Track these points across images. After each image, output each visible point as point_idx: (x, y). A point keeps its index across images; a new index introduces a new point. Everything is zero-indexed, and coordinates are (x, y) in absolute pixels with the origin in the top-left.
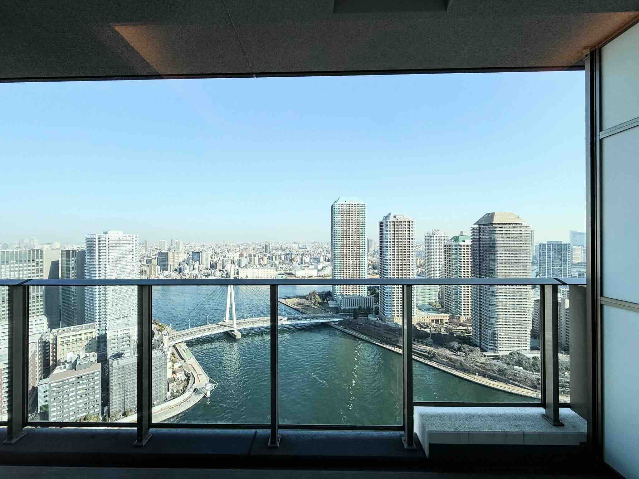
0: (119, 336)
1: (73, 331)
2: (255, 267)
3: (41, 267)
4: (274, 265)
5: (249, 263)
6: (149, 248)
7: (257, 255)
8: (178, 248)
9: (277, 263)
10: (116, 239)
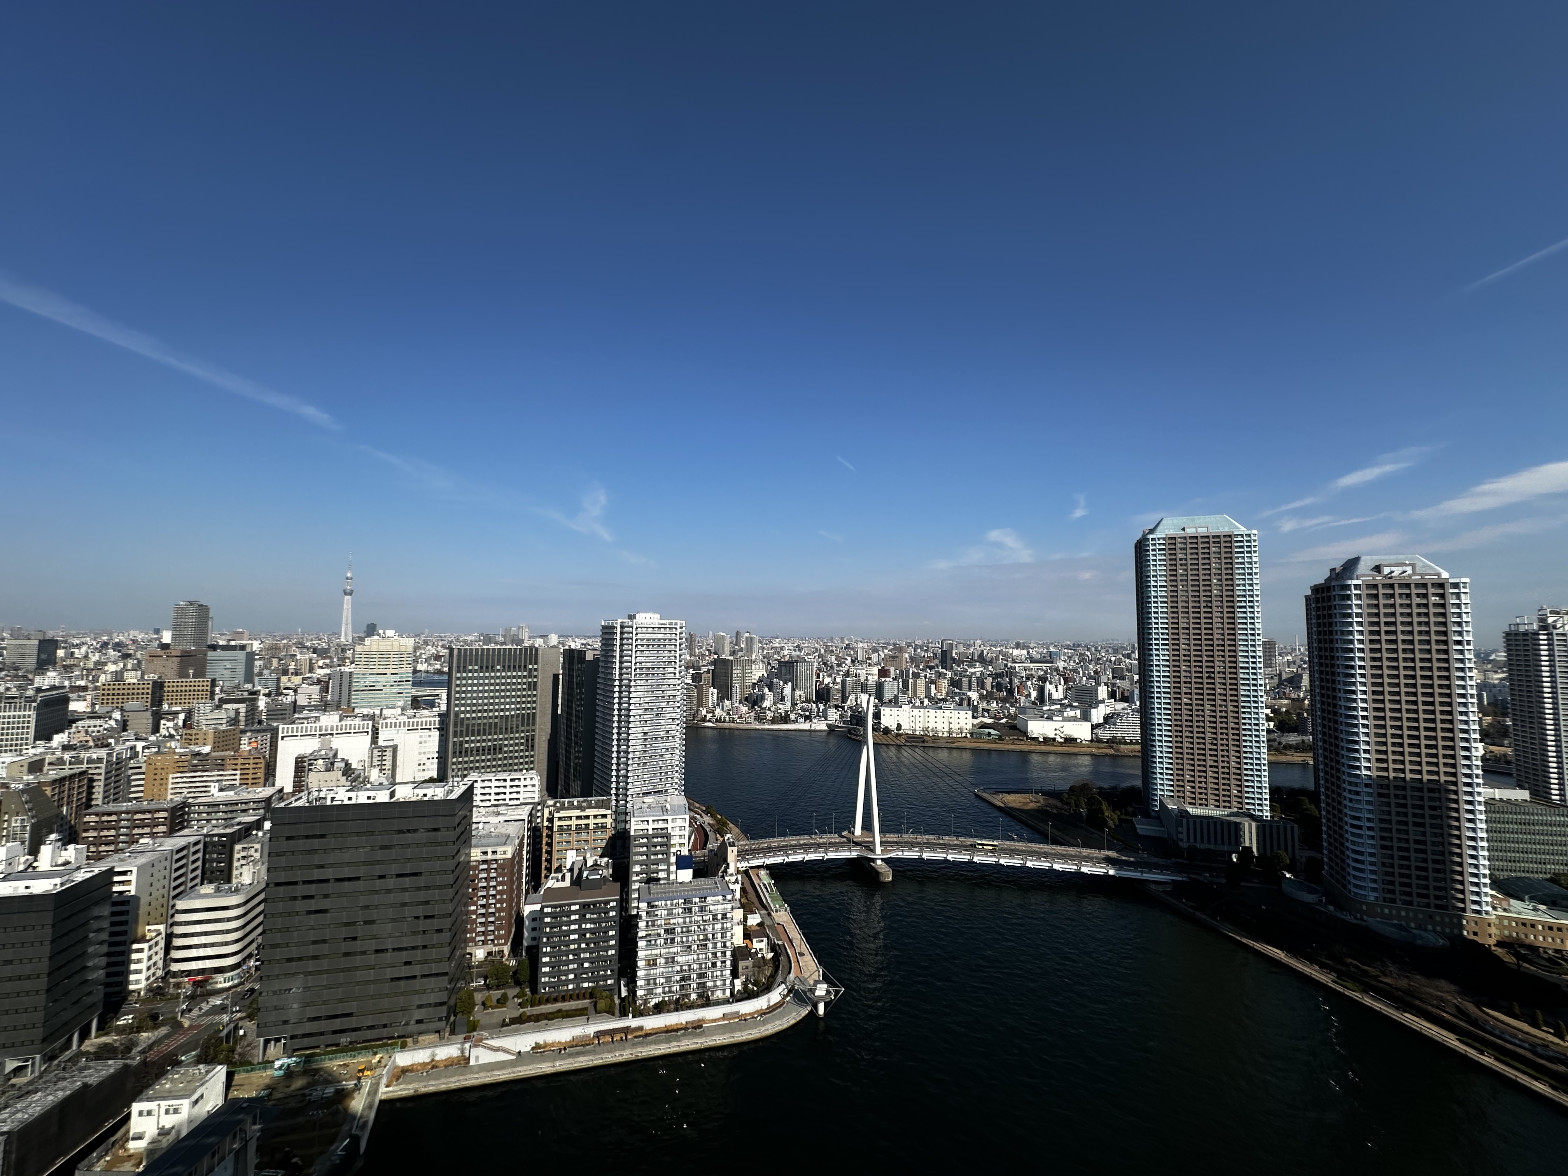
0: (651, 832)
1: (577, 808)
2: (918, 703)
3: (535, 680)
4: (965, 703)
5: (905, 693)
6: (697, 651)
7: (922, 674)
8: (750, 650)
9: (974, 695)
10: (650, 630)
